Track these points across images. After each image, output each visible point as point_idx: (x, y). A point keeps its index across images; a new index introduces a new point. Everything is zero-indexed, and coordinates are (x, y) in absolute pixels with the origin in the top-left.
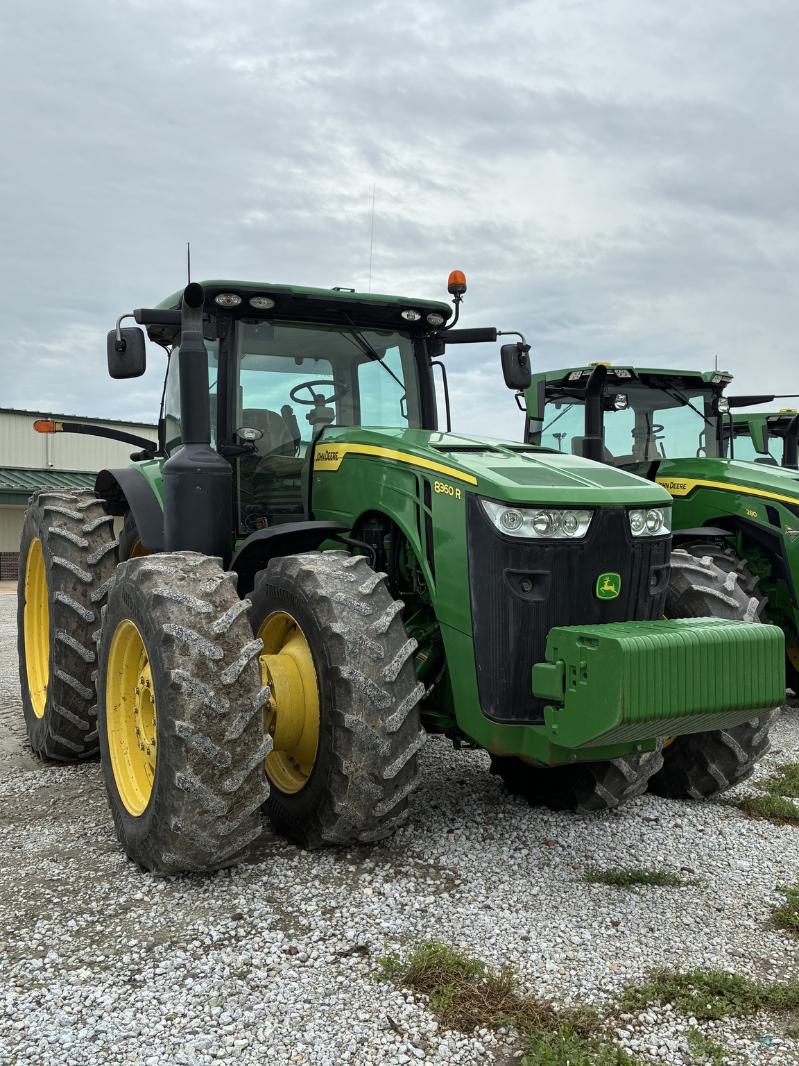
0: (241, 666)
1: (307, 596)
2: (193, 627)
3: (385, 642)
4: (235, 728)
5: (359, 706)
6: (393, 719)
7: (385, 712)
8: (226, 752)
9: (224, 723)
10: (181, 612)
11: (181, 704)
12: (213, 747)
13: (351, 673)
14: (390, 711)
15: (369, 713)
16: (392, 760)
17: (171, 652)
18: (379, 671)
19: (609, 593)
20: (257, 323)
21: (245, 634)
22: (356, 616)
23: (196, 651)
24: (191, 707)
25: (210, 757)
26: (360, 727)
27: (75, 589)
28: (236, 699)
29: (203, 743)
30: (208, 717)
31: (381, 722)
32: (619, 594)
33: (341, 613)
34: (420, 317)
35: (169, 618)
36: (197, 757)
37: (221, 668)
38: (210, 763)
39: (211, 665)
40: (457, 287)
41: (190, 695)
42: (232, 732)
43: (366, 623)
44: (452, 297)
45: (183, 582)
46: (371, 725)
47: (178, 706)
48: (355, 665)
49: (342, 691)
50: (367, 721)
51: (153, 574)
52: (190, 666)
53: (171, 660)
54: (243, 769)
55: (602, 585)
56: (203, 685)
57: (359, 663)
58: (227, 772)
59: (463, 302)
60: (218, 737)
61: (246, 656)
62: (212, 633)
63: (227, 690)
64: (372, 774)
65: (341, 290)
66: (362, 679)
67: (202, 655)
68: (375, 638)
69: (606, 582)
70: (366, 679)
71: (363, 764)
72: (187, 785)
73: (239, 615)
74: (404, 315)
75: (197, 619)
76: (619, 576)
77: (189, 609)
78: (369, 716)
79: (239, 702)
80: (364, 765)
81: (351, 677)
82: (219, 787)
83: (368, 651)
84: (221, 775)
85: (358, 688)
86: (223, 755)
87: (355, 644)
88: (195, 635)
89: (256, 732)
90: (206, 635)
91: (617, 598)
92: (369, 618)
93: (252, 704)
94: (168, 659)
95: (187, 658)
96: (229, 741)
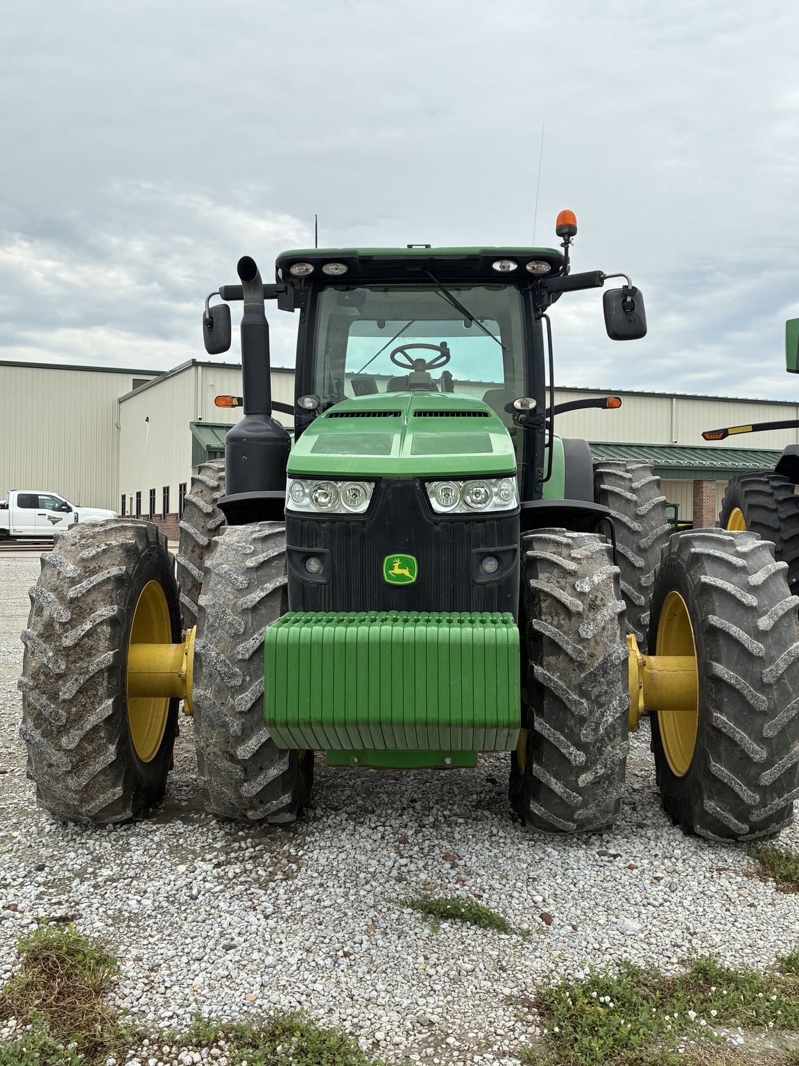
0: (83, 631)
2: (54, 590)
3: (250, 618)
4: (68, 689)
5: (209, 681)
6: (242, 698)
7: (236, 691)
8: (60, 711)
9: (60, 683)
12: (48, 705)
13: (204, 647)
14: (242, 688)
15: (219, 689)
16: (247, 741)
18: (234, 647)
19: (402, 577)
20: (348, 289)
21: (103, 600)
22: (229, 589)
23: (48, 613)
24: (33, 664)
25: (46, 713)
26: (207, 703)
27: (193, 551)
28: (75, 662)
29: (38, 699)
30: (46, 676)
31: (231, 700)
32: (417, 579)
33: (216, 585)
34: (516, 266)
35: (41, 581)
36: (35, 712)
37: (66, 631)
38: (46, 720)
39: (57, 627)
40: (567, 230)
41: (33, 653)
42: (65, 693)
43: (236, 597)
44: (561, 240)
46: (220, 702)
48: (210, 639)
49: (198, 664)
50: (216, 697)
51: (58, 538)
52: (39, 626)
53: (30, 619)
54: (78, 729)
55: (392, 568)
56: (44, 645)
57: (215, 637)
58: (63, 730)
59: (572, 245)
60: (54, 697)
61: (91, 621)
62: (68, 597)
63: (66, 652)
64: (227, 752)
65: (413, 247)
66: (213, 654)
67: (51, 617)
68: (240, 614)
69: (396, 565)
70: (218, 654)
71: (214, 740)
72: (27, 737)
73: (103, 581)
74: (497, 266)
75: (61, 583)
76: (414, 559)
78: (219, 692)
79: (78, 665)
80: (216, 742)
81: (202, 651)
82: (59, 744)
83: (227, 626)
84: (59, 732)
85: (209, 663)
86: (57, 713)
87: (216, 617)
88: (52, 596)
89: (95, 696)
90: (61, 598)
91: (413, 583)
92: (242, 592)
93: (88, 668)
95: (39, 619)
96: (64, 701)
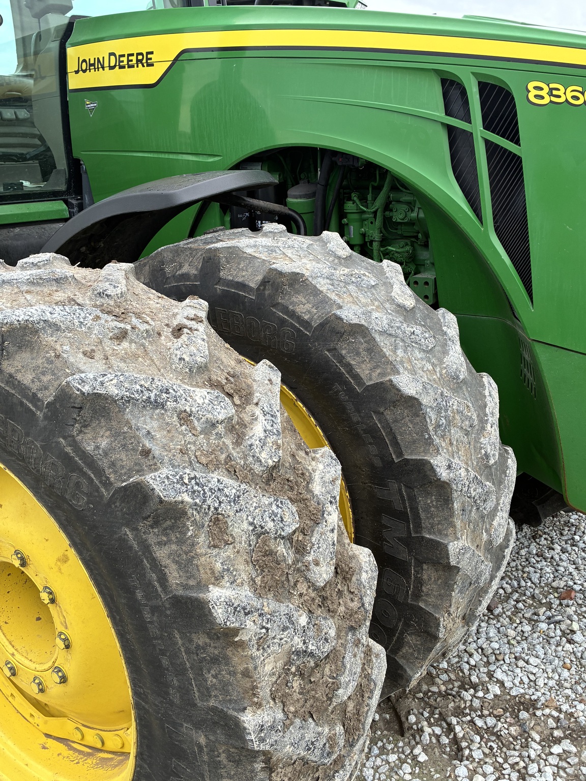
1: (306, 324)
2: (215, 464)
4: (351, 672)
5: (461, 520)
6: (498, 524)
7: (488, 518)
10: (167, 427)
11: (241, 668)
12: (320, 734)
14: (493, 512)
15: (474, 527)
17: (181, 542)
18: (475, 449)
22: (418, 355)
23: (245, 525)
24: (268, 668)
26: (467, 556)
28: (337, 607)
31: (485, 535)
33: (395, 352)
35: (146, 453)
37: (303, 551)
38: (313, 766)
39: (281, 550)
41: (262, 642)
42: (348, 684)
43: (434, 365)
45: (125, 344)
47: (233, 673)
48: (447, 451)
49: (431, 500)
50: (471, 542)
51: (36, 332)
52: (244, 571)
53: (187, 564)
54: (358, 740)
56: (281, 608)
60: (325, 708)
61: (331, 502)
62: (258, 469)
63: (322, 596)
64: (464, 617)
66: (462, 473)
67: (260, 533)
70: (467, 470)
71: (460, 609)
73: (279, 404)
75: (213, 439)
77: (185, 417)
78: (474, 531)
80: (461, 611)
83: (458, 418)
85: (461, 491)
87: (439, 409)
88: (231, 486)
90: (248, 476)
93: (363, 604)
94: (177, 562)
95: (229, 552)
